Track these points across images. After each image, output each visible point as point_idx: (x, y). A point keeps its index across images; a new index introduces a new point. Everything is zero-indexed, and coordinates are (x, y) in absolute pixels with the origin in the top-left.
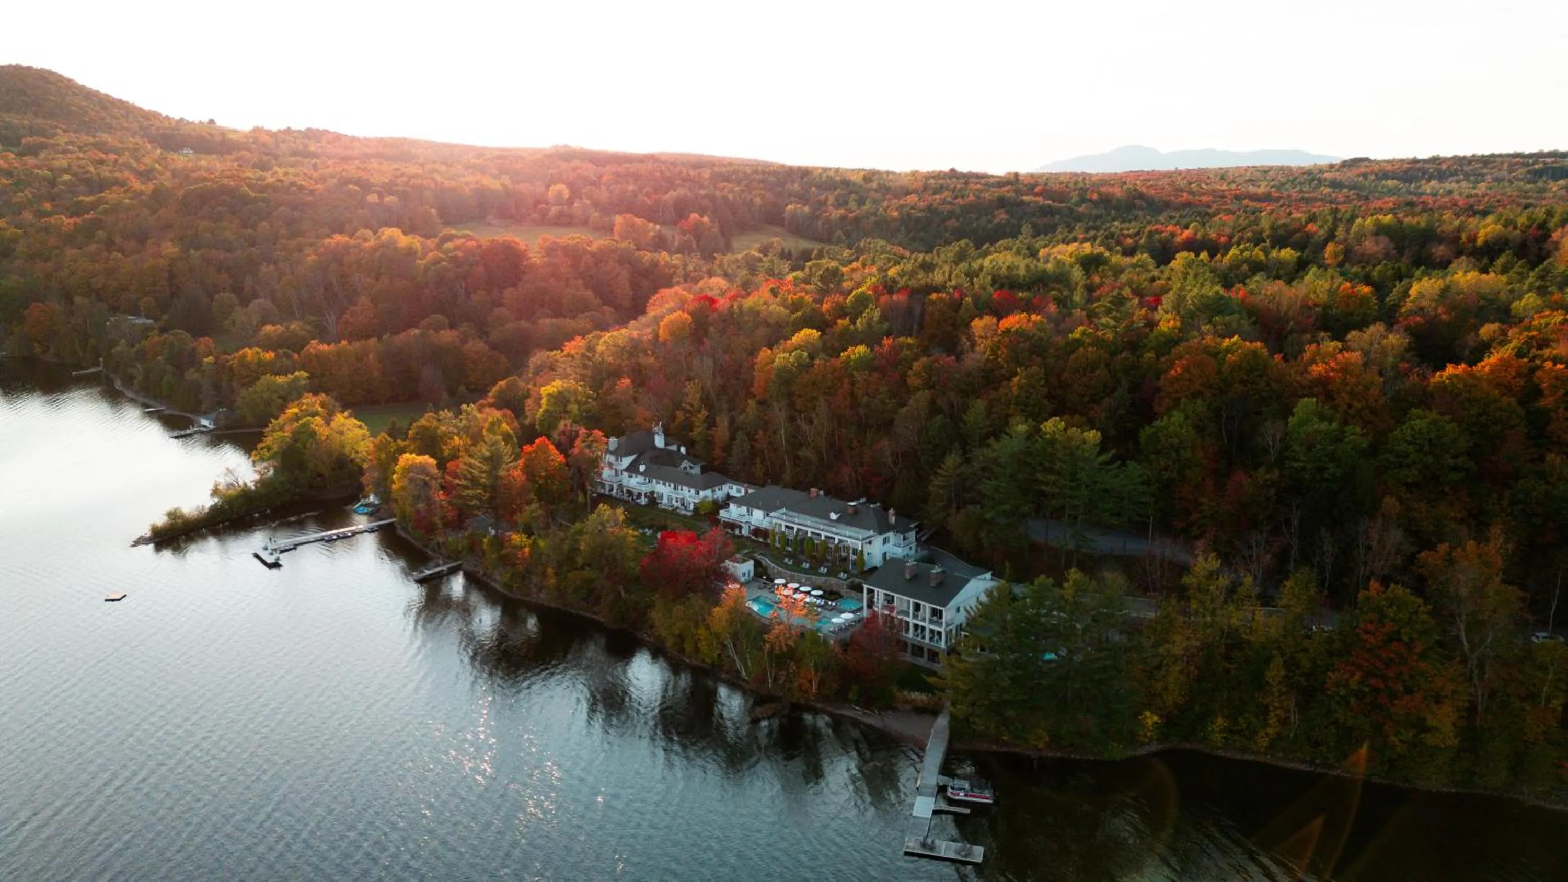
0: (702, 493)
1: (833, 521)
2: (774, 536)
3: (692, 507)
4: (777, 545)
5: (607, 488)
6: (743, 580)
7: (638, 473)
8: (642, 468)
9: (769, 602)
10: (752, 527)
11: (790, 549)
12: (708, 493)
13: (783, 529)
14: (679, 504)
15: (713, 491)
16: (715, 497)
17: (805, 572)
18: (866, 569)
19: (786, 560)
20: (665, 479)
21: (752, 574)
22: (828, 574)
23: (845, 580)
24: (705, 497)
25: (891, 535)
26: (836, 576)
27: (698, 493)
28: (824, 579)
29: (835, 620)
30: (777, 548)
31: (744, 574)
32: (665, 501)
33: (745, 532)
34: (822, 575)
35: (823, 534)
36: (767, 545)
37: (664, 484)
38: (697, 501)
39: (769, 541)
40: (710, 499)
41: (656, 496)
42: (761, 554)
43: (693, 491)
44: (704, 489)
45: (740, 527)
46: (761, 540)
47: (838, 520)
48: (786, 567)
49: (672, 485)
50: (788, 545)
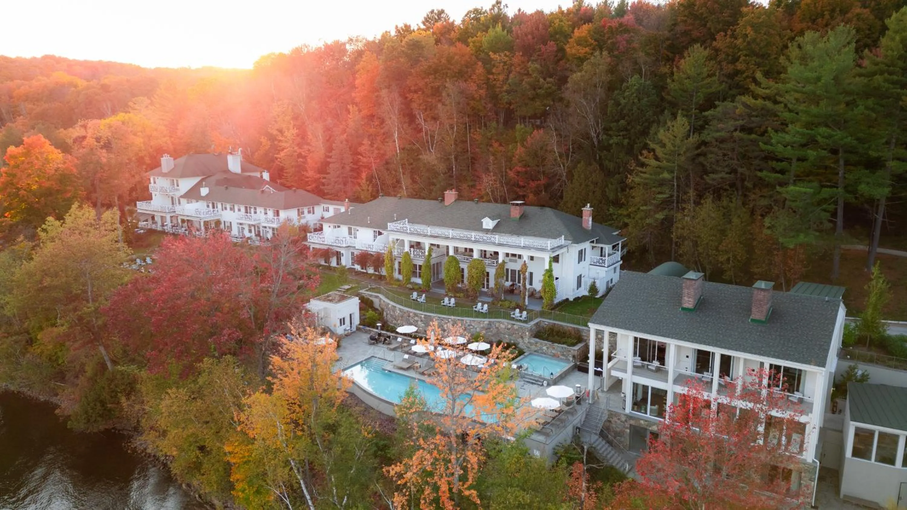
0: (283, 214)
1: (487, 231)
2: (392, 260)
3: (270, 236)
4: (396, 275)
5: (159, 223)
6: (340, 330)
7: (199, 198)
8: (204, 191)
9: (389, 367)
10: (356, 253)
11: (419, 281)
12: (293, 214)
13: (407, 248)
14: (253, 234)
15: (301, 213)
16: (303, 221)
17: (450, 311)
18: (556, 301)
19: (415, 294)
20: (233, 202)
21: (357, 321)
22: (490, 314)
23: (525, 322)
24: (289, 220)
25: (586, 245)
26: (508, 316)
27: (277, 214)
28: (487, 321)
29: (539, 403)
30: (398, 280)
31: (342, 321)
32: (235, 231)
33: (346, 261)
34: (479, 314)
35: (477, 248)
36: (381, 278)
37: (232, 209)
38: (275, 225)
39: (384, 272)
40: (297, 224)
41: (222, 226)
42: (371, 289)
43: (270, 213)
44: (287, 207)
45: (338, 255)
46: (371, 271)
47: (496, 229)
48: (416, 305)
49: (243, 209)
50: (414, 274)
